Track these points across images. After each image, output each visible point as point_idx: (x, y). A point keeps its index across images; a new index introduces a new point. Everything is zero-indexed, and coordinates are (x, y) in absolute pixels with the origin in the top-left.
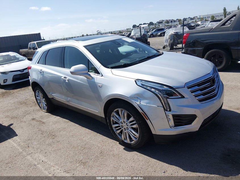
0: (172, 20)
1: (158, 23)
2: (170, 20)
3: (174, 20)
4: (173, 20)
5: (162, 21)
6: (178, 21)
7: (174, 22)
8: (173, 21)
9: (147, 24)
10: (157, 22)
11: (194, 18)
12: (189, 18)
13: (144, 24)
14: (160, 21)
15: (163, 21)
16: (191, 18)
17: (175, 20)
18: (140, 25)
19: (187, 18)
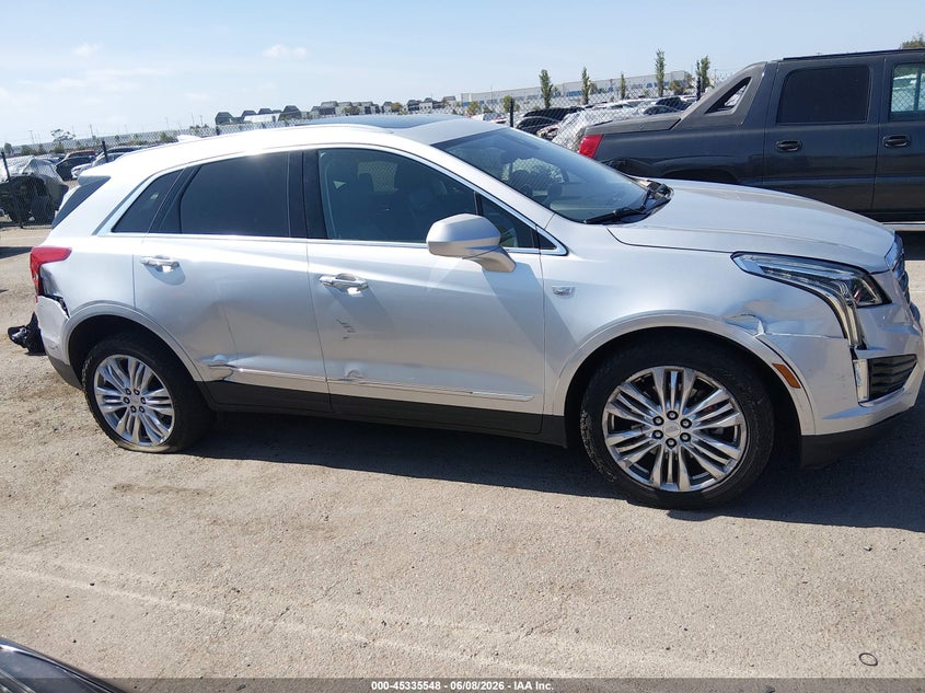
0: (368, 105)
1: (317, 112)
2: (360, 104)
3: (377, 107)
4: (372, 105)
5: (332, 106)
6: (389, 108)
7: (378, 111)
8: (373, 108)
9: (276, 112)
10: (315, 109)
11: (444, 101)
12: (428, 100)
13: (263, 112)
14: (327, 106)
15: (337, 104)
16: (434, 102)
17: (381, 105)
18: (246, 113)
19: (419, 102)
